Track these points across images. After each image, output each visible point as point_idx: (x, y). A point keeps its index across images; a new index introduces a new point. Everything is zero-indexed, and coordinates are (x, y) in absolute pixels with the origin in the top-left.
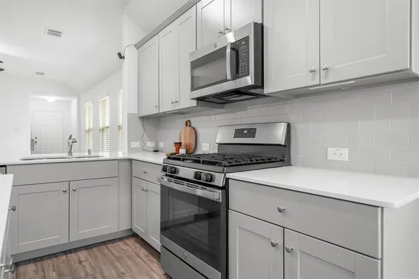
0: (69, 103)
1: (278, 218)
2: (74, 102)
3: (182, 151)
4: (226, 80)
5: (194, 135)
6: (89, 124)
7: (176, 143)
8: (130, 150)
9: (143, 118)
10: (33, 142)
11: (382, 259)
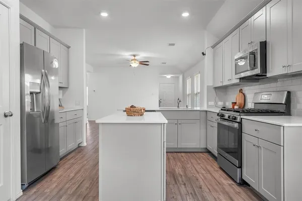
0: (178, 77)
1: (255, 134)
2: (181, 77)
3: (236, 107)
4: (248, 71)
5: (243, 98)
6: (189, 91)
7: (233, 103)
8: (208, 106)
9: (216, 88)
10: (160, 102)
11: (283, 146)
